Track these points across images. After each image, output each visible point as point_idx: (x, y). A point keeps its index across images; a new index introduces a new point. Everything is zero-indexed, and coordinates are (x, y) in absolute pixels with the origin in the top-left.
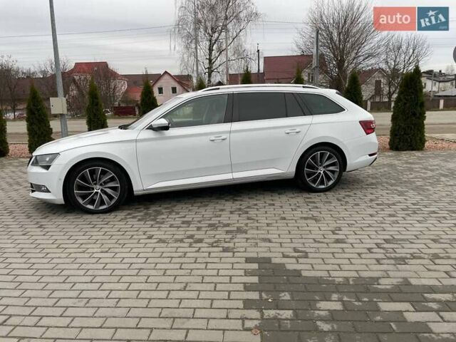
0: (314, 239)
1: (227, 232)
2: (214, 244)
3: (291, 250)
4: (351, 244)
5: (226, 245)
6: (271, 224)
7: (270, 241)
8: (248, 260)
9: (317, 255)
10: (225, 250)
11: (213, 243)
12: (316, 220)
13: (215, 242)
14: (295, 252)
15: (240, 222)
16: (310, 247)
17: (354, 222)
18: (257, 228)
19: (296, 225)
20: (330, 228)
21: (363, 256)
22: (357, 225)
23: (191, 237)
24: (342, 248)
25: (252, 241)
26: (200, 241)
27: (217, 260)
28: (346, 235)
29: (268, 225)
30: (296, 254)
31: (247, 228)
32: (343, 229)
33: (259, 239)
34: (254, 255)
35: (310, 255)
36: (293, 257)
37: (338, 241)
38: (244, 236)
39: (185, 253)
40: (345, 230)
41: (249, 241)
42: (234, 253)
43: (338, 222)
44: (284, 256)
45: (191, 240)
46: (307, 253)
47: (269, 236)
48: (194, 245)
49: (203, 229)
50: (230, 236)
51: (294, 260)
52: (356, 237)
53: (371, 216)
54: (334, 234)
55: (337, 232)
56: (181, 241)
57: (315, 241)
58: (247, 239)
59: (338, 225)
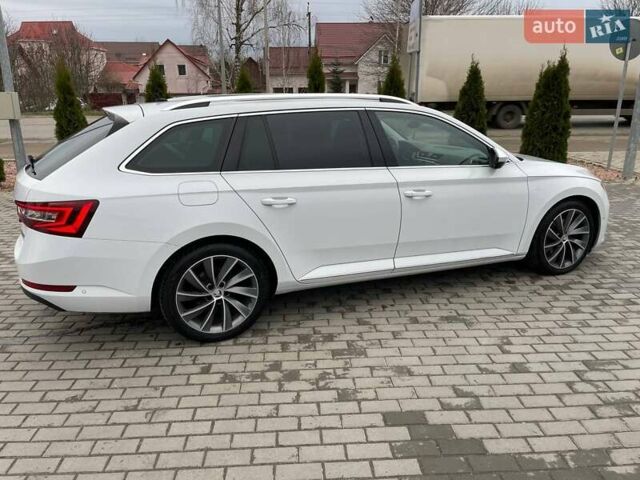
0: (477, 365)
1: (335, 353)
2: (321, 384)
3: (451, 392)
4: (538, 373)
5: (342, 384)
6: (399, 333)
7: (411, 374)
8: (391, 419)
9: (495, 402)
10: (343, 396)
11: (317, 381)
12: (464, 321)
14: (458, 396)
15: (349, 329)
16: (478, 385)
17: (523, 326)
18: (380, 343)
19: (441, 334)
20: (492, 341)
21: (567, 399)
22: (530, 332)
23: (276, 366)
24: (528, 384)
25: (381, 373)
26: (293, 376)
27: (334, 421)
28: (522, 354)
29: (395, 335)
30: (462, 401)
31: (364, 344)
32: (513, 340)
33: (391, 368)
34: (393, 407)
36: (458, 408)
38: (363, 361)
40: (518, 346)
41: (375, 373)
42: (359, 402)
43: (499, 324)
44: (446, 407)
45: (278, 375)
46: (476, 397)
47: (405, 361)
48: (287, 386)
49: (293, 347)
50: (340, 363)
52: (540, 357)
53: (545, 311)
54: (504, 352)
55: (507, 347)
56: (261, 376)
57: (483, 371)
58: (372, 368)
59: (501, 333)
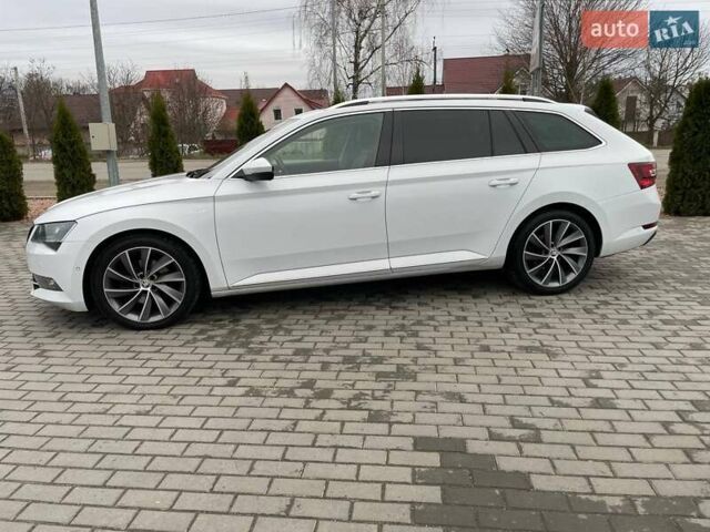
0: (549, 397)
1: (380, 376)
2: (353, 404)
3: (507, 423)
4: (627, 410)
5: (376, 405)
6: (462, 359)
7: (462, 400)
8: (421, 444)
9: (559, 437)
10: (375, 417)
11: (350, 400)
12: (548, 353)
13: (356, 398)
14: (514, 427)
15: (403, 353)
16: (544, 418)
17: (624, 360)
18: (436, 369)
19: (513, 363)
20: (577, 374)
21: (657, 441)
22: (630, 367)
23: (310, 384)
24: (610, 421)
25: (428, 397)
26: (325, 394)
27: (356, 441)
28: (612, 389)
29: (456, 362)
30: (517, 433)
31: (416, 368)
32: (604, 374)
33: (441, 394)
34: (430, 432)
35: (545, 436)
36: (510, 439)
37: (598, 403)
38: (411, 385)
39: (296, 422)
40: (610, 379)
41: (420, 397)
42: (391, 424)
43: (593, 358)
44: (493, 437)
45: (309, 392)
46: (538, 429)
47: (459, 388)
48: (314, 403)
49: (335, 367)
50: (383, 385)
51: (512, 448)
52: (635, 394)
53: (657, 346)
54: (588, 385)
55: (594, 382)
56: (290, 393)
57: (553, 403)
58: (418, 392)
59: (593, 366)
